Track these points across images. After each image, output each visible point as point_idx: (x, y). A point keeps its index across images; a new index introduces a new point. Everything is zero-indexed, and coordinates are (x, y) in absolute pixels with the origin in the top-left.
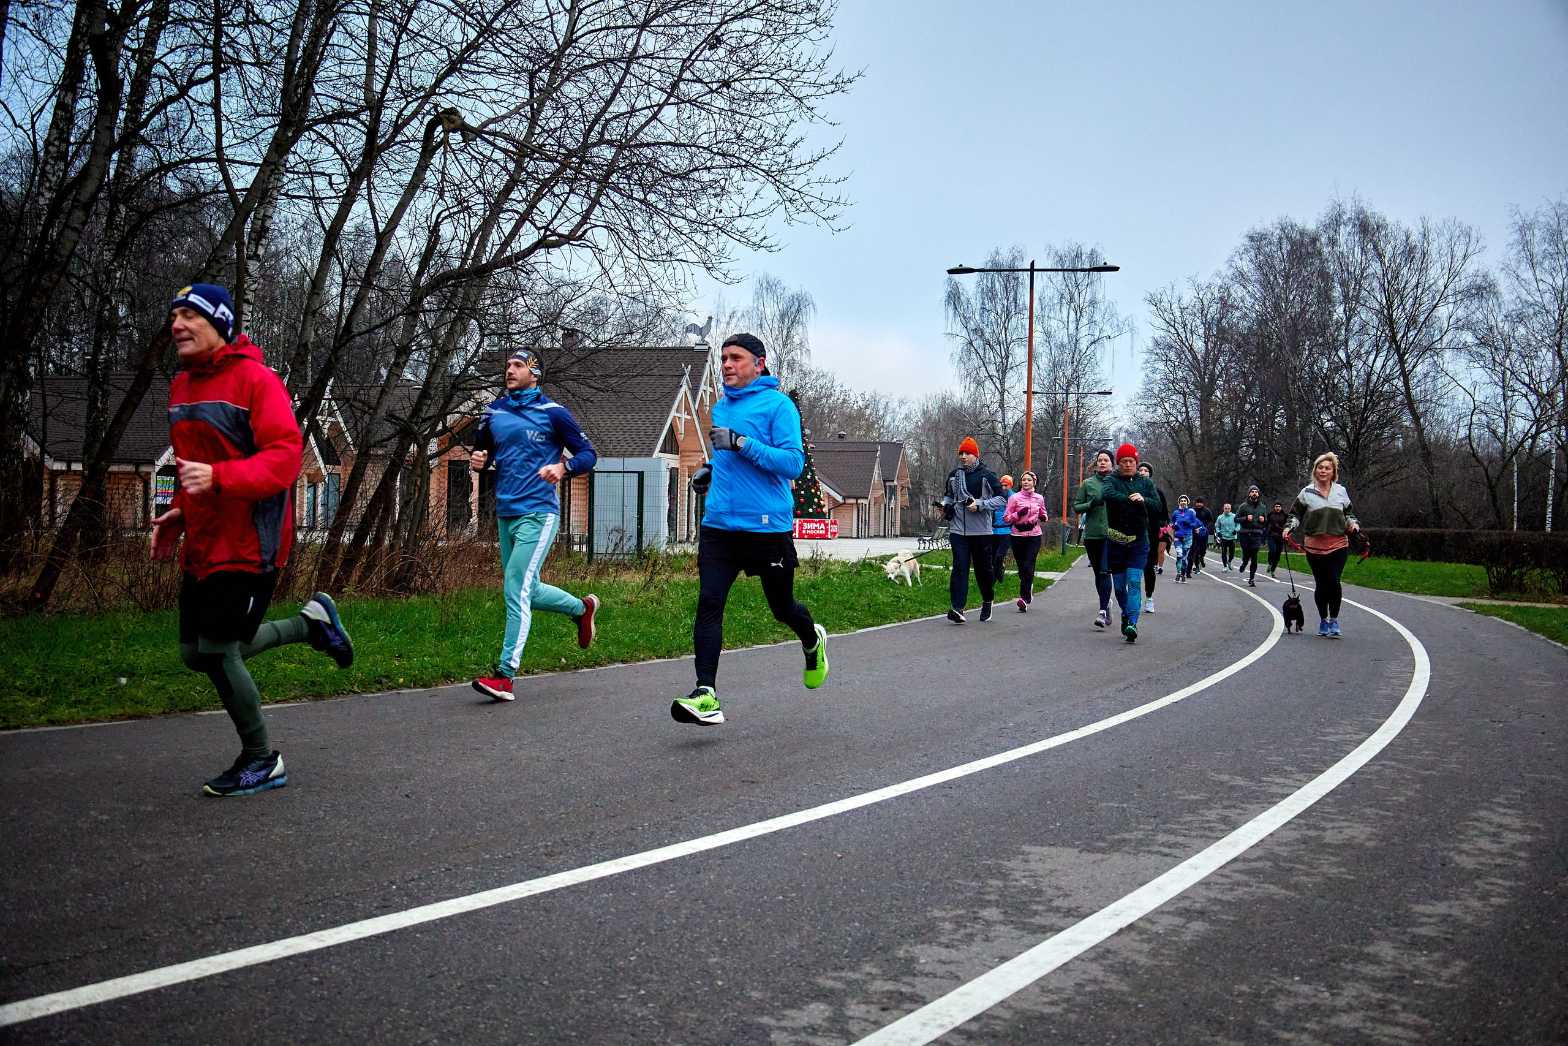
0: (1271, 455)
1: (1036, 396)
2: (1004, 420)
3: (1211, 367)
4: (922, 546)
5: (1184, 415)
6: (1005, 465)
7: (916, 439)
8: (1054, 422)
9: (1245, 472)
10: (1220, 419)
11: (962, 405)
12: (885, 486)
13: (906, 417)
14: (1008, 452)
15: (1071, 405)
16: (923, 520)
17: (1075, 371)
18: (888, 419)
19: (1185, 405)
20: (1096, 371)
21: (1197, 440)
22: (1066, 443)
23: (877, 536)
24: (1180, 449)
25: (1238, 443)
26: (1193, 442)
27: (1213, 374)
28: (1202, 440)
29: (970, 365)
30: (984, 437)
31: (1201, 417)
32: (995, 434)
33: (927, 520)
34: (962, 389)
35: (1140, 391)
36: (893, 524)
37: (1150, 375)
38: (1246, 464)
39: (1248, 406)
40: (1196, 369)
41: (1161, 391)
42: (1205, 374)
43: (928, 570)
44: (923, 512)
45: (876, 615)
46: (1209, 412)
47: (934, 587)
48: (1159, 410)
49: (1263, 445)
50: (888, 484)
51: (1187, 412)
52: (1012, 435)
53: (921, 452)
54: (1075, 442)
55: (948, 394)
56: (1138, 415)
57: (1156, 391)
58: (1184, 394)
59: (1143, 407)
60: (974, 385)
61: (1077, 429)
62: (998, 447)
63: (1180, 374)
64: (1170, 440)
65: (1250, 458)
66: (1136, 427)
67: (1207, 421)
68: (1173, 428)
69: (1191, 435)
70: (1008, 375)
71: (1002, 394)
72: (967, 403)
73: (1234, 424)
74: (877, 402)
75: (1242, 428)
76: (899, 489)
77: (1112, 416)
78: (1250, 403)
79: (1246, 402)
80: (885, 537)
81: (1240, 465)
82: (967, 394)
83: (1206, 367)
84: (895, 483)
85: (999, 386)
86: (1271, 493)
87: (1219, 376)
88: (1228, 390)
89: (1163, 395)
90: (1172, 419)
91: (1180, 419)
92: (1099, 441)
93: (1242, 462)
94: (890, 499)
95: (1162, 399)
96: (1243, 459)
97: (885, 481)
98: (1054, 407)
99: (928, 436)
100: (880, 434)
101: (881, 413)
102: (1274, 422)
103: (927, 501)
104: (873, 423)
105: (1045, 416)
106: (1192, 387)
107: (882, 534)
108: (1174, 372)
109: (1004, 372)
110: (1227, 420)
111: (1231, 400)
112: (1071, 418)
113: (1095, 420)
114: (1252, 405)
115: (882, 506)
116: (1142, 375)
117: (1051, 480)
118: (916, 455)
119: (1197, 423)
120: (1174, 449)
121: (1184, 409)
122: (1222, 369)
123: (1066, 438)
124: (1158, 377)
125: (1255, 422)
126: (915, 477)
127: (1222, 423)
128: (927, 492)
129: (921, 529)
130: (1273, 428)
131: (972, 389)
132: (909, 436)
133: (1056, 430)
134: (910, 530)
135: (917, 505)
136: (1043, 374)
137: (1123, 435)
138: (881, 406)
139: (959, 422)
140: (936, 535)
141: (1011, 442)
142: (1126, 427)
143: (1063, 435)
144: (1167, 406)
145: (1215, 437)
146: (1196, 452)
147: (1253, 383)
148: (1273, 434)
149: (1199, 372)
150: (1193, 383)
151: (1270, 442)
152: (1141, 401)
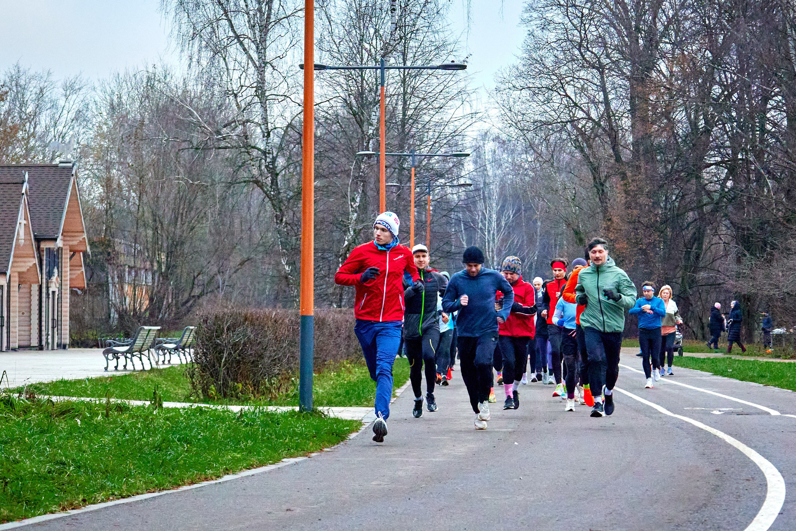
0: (759, 178)
1: (326, 73)
2: (265, 120)
3: (648, 17)
4: (112, 363)
5: (602, 108)
6: (269, 206)
7: (98, 158)
8: (360, 124)
9: (715, 211)
10: (667, 115)
11: (185, 91)
12: (38, 248)
13: (79, 116)
14: (274, 182)
15: (391, 90)
16: (114, 315)
17: (398, 26)
18: (44, 119)
19: (604, 89)
20: (437, 26)
21: (626, 154)
22: (384, 163)
23: (25, 348)
24: (595, 170)
25: (702, 158)
26: (618, 159)
27: (651, 31)
28: (636, 153)
29: (199, 17)
30: (228, 154)
31: (633, 111)
32: (248, 147)
33: (122, 315)
34: (185, 61)
35: (518, 63)
36: (56, 324)
37: (538, 33)
38: (716, 196)
39: (717, 90)
40: (621, 20)
41: (557, 62)
42: (638, 30)
43: (121, 409)
44: (114, 298)
45: (17, 498)
46: (647, 100)
47: (133, 441)
48: (556, 98)
49: (747, 161)
50: (44, 245)
51: (607, 102)
52: (280, 148)
53: (108, 183)
54: (401, 159)
55: (159, 71)
56: (516, 108)
57: (549, 62)
58: (601, 68)
59: (526, 93)
60: (206, 55)
61: (404, 136)
62: (255, 172)
63: (593, 32)
64: (578, 154)
65: (723, 185)
66: (513, 131)
67: (644, 120)
68: (582, 133)
69: (615, 144)
70: (272, 35)
71: (261, 69)
72: (195, 88)
73: (694, 124)
74: (21, 89)
75: (707, 132)
76: (66, 255)
77: (468, 111)
78: (721, 84)
79: (713, 82)
80: (40, 348)
81: (705, 200)
82: (195, 70)
83: (639, 18)
84: (59, 243)
85: (255, 56)
86: (763, 250)
87: (663, 35)
88: (681, 61)
89: (563, 70)
90: (580, 114)
91: (594, 115)
92: (445, 157)
93: (709, 193)
94: (50, 275)
95: (560, 78)
96: (710, 187)
97: (38, 240)
98: (360, 95)
99: (120, 152)
100: (28, 151)
101: (30, 109)
102: (764, 119)
103: (121, 278)
104: (15, 129)
105: (343, 112)
106: (616, 56)
107: (35, 342)
108: (581, 27)
109: (265, 29)
110: (680, 115)
111: (685, 78)
112: (393, 114)
113: (436, 118)
114: (725, 87)
115: (35, 288)
116: (523, 32)
117: (357, 233)
118: (99, 190)
119: (626, 123)
120: (586, 172)
121: (600, 96)
122: (670, 21)
123: (383, 152)
124: (552, 36)
125: (731, 119)
126: (97, 232)
127: (672, 122)
128: (122, 259)
129: (111, 331)
130: (763, 130)
131: (204, 62)
132: (84, 153)
133: (364, 138)
134: (90, 334)
135: (103, 287)
136: (339, 31)
137: (490, 146)
138: (30, 95)
139: (179, 124)
140: (139, 342)
141: (281, 162)
142: (495, 131)
143: (377, 148)
144: (570, 90)
145: (660, 149)
146: (624, 176)
147: (725, 47)
148: (762, 141)
149: (628, 27)
150: (616, 48)
151: (759, 155)
152: (520, 83)
